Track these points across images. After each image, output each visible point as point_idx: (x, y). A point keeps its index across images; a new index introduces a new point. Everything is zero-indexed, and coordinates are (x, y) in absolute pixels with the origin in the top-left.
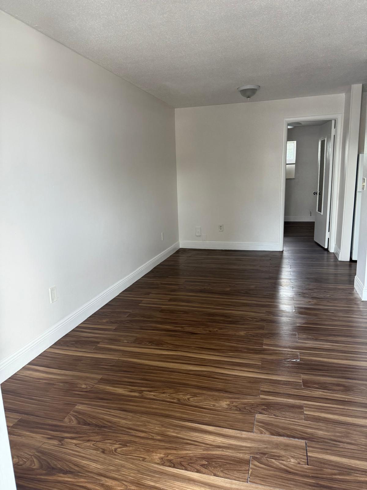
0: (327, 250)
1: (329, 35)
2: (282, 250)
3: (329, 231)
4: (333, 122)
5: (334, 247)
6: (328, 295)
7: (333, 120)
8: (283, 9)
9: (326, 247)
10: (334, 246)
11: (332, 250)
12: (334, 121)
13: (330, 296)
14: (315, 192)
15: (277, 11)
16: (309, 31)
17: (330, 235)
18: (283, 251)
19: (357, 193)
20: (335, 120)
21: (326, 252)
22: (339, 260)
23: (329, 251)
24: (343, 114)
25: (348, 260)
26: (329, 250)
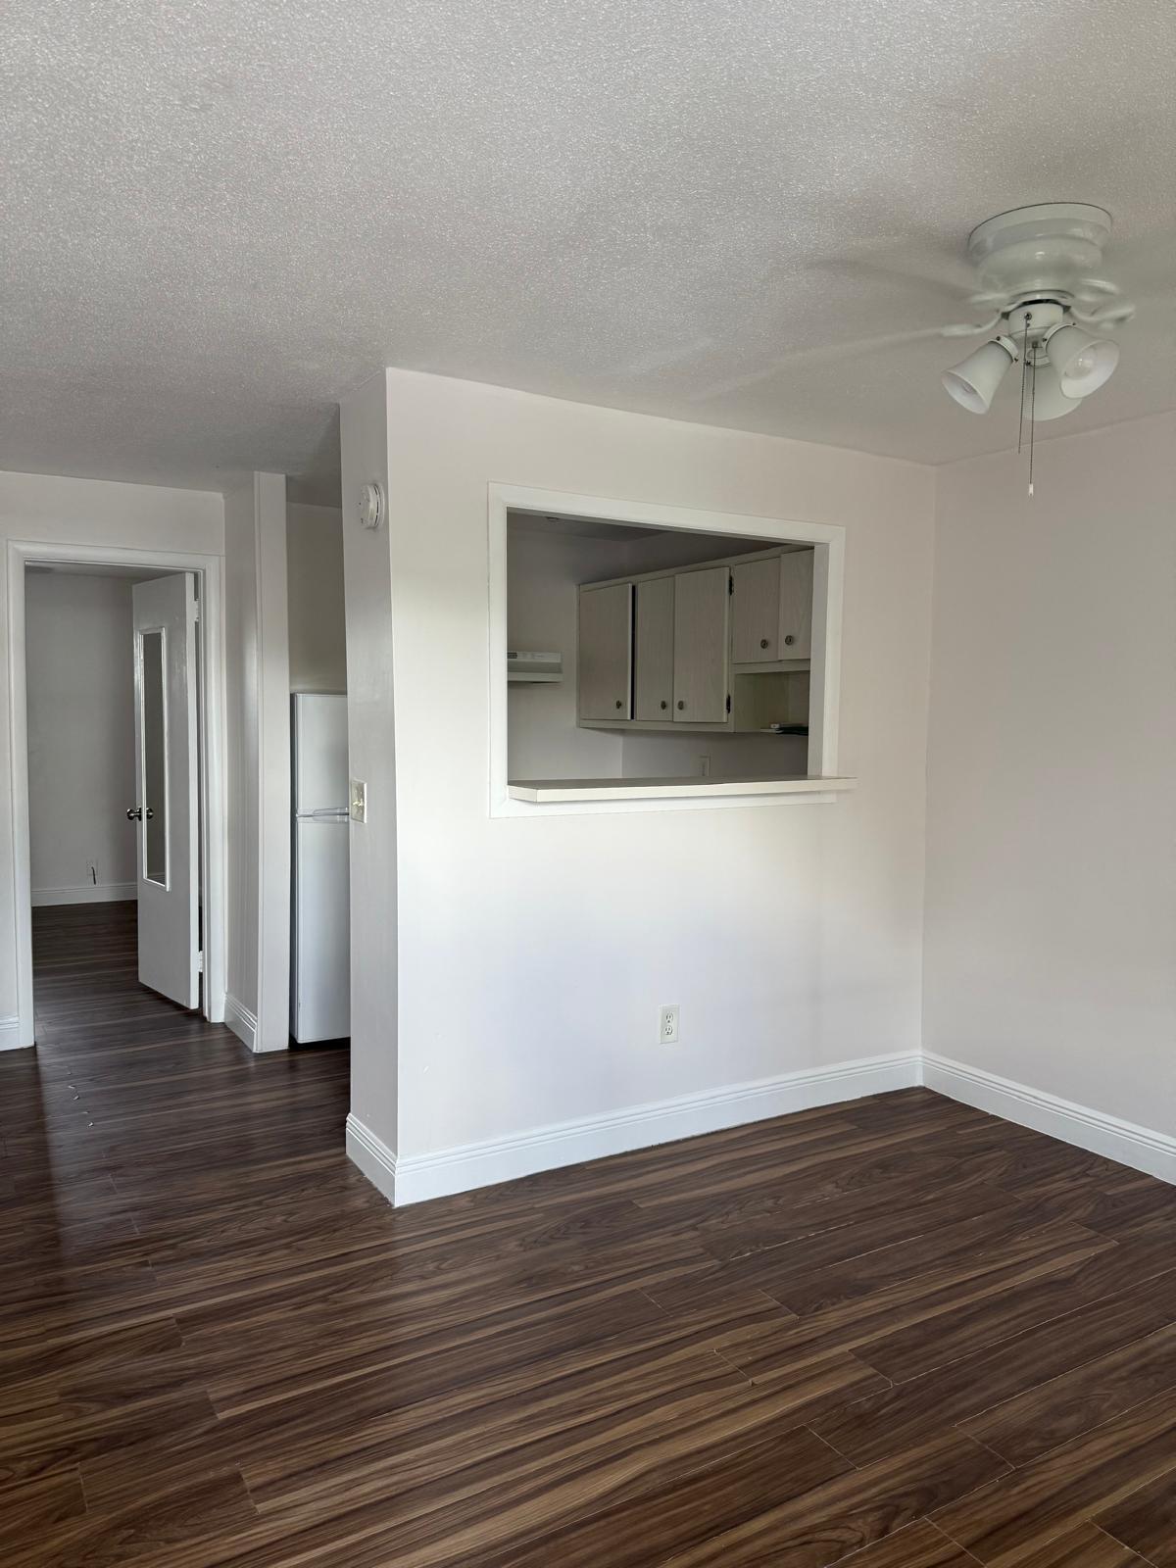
0: (198, 1015)
1: (255, 286)
2: (32, 1044)
3: (200, 949)
4: (189, 579)
5: (224, 1002)
6: (274, 1215)
7: (191, 572)
8: (124, 120)
9: (194, 1005)
10: (225, 999)
11: (218, 1015)
12: (192, 576)
13: (285, 1221)
14: (131, 811)
15: (96, 118)
16: (190, 248)
17: (208, 961)
18: (34, 1049)
19: (301, 821)
20: (196, 576)
21: (195, 1026)
22: (254, 1051)
23: (205, 1018)
24: (223, 559)
25: (284, 1045)
26: (206, 1014)
